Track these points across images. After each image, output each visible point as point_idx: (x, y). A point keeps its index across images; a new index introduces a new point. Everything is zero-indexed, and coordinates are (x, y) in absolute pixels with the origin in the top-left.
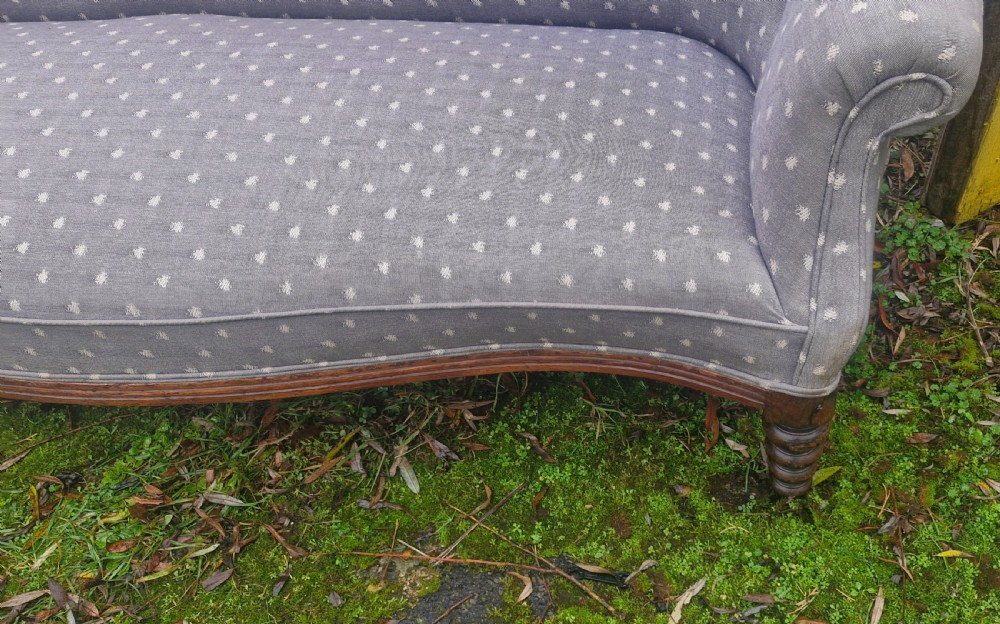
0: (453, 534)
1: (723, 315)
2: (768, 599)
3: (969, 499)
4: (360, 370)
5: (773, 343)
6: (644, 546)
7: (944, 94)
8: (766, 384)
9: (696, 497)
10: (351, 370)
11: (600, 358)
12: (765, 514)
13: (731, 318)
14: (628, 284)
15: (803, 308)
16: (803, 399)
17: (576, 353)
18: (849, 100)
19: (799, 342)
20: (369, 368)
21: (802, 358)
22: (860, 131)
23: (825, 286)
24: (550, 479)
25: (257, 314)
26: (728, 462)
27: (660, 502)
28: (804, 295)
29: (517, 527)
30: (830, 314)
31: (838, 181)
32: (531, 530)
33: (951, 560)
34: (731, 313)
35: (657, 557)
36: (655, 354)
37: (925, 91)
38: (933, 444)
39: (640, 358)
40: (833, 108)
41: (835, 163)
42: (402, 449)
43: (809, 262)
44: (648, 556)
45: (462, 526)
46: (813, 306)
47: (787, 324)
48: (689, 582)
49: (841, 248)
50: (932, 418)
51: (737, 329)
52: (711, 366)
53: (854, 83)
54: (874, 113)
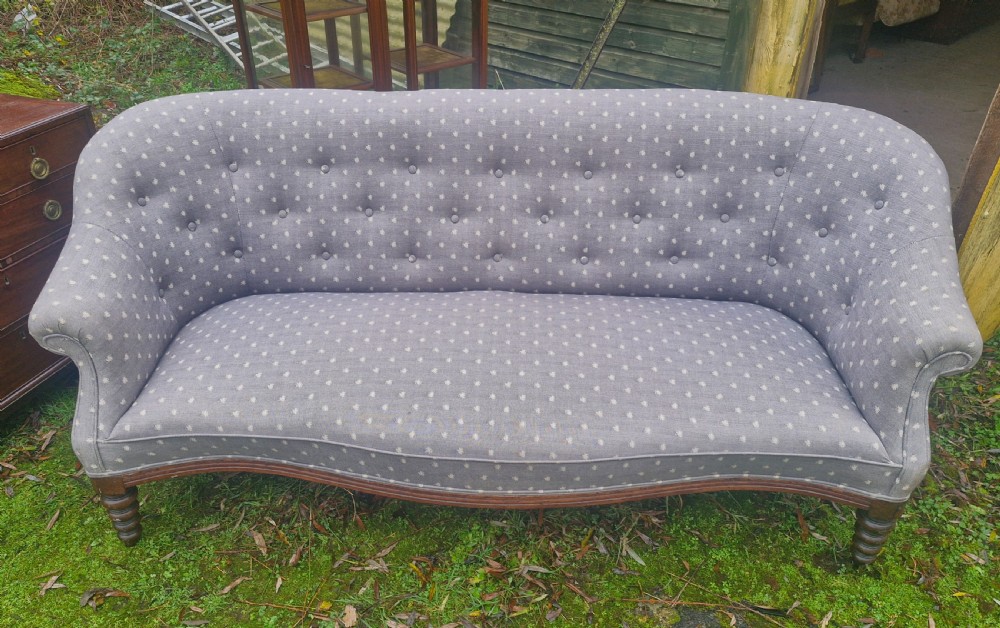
0: (676, 590)
1: (858, 459)
2: (871, 620)
3: (960, 565)
4: (645, 489)
5: (883, 473)
6: (790, 594)
7: (968, 360)
8: (874, 496)
9: (809, 566)
10: (641, 489)
11: (772, 482)
12: (852, 575)
13: (864, 461)
14: (808, 443)
15: (899, 456)
16: (892, 503)
17: (760, 480)
18: (927, 361)
19: (897, 473)
20: (651, 488)
21: (898, 481)
22: (928, 373)
23: (909, 445)
24: (719, 558)
25: (616, 458)
26: (818, 546)
27: (789, 570)
28: (900, 449)
29: (713, 585)
30: (914, 459)
31: (915, 395)
32: (721, 587)
33: (961, 598)
34: (863, 458)
35: (801, 600)
36: (807, 480)
37: (960, 359)
38: (929, 534)
39: (797, 483)
40: (918, 364)
41: (915, 387)
42: (624, 540)
43: (901, 432)
44: (795, 600)
45: (679, 584)
46: (905, 454)
47: (892, 464)
48: (823, 614)
49: (917, 426)
50: (924, 519)
51: (864, 466)
52: (841, 486)
53: (930, 355)
54: (936, 367)
